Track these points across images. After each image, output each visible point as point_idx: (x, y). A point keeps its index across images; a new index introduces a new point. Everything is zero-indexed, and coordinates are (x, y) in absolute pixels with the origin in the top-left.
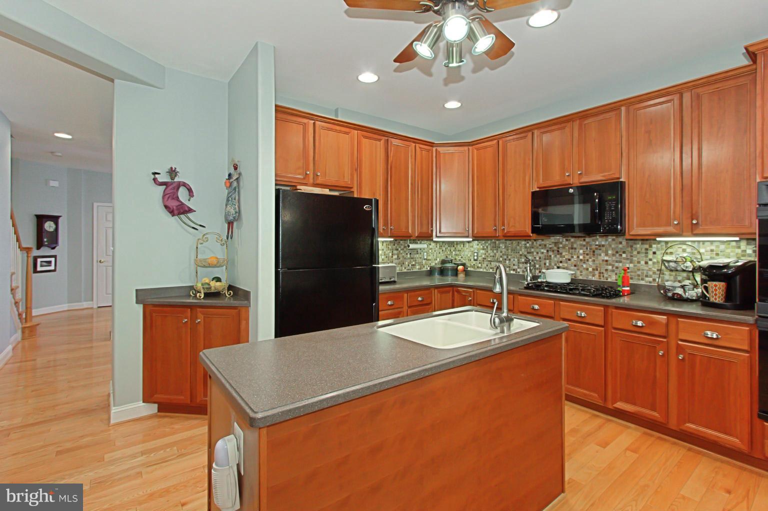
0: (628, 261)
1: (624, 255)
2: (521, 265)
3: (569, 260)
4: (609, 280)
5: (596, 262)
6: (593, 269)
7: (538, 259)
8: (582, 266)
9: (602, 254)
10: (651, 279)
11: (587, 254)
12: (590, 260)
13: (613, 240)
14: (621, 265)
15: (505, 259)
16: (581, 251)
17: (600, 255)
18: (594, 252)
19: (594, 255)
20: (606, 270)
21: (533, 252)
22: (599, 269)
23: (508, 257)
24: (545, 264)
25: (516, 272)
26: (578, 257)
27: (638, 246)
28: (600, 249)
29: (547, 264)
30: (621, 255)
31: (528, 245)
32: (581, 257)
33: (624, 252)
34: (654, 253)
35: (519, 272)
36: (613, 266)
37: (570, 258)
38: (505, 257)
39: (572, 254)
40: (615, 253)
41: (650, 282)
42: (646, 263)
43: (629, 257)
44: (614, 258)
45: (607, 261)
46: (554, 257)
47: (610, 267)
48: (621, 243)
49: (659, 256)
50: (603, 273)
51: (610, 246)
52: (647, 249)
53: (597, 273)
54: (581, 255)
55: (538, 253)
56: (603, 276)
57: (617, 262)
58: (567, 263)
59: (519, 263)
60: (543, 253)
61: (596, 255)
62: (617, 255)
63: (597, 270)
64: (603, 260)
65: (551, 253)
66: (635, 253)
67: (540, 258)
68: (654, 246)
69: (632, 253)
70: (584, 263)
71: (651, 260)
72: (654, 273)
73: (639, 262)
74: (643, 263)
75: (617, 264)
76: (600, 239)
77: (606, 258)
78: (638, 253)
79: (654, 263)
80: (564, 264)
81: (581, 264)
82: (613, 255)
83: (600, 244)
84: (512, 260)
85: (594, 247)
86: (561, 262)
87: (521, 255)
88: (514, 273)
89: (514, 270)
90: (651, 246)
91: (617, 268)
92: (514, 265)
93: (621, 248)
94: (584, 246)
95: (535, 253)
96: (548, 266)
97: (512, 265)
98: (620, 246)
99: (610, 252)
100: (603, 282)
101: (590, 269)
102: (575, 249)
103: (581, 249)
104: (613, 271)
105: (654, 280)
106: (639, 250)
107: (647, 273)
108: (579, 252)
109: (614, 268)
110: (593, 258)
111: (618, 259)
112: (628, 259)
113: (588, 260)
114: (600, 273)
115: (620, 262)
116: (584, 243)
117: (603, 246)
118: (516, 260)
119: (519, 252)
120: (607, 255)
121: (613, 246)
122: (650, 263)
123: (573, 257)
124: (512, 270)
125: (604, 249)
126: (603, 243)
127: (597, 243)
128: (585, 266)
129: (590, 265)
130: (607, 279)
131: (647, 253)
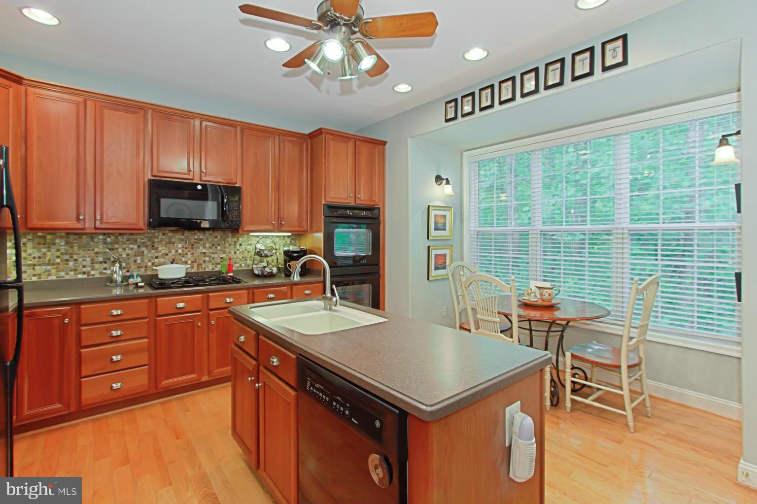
0: (222, 252)
1: (219, 248)
2: (97, 266)
3: (167, 255)
4: (207, 270)
5: (195, 255)
6: (192, 262)
7: (124, 256)
8: (181, 259)
9: (201, 247)
10: (238, 265)
11: (186, 248)
12: (189, 253)
13: (210, 234)
14: (216, 255)
15: (67, 260)
16: (180, 245)
17: (199, 248)
18: (193, 245)
19: (193, 248)
20: (204, 261)
21: (117, 249)
22: (197, 261)
23: (72, 257)
24: (135, 261)
25: (88, 275)
26: (177, 251)
27: (230, 239)
28: (199, 243)
29: (139, 261)
30: (216, 247)
31: (109, 240)
32: (180, 251)
33: (219, 245)
34: (241, 245)
35: (94, 275)
36: (210, 257)
37: (167, 252)
38: (67, 257)
39: (169, 248)
40: (211, 245)
41: (238, 268)
42: (235, 253)
43: (223, 249)
44: (211, 250)
45: (205, 253)
46: (147, 254)
47: (207, 259)
48: (216, 237)
49: (243, 247)
50: (201, 264)
51: (207, 239)
52: (235, 242)
53: (195, 265)
54: (180, 248)
55: (124, 249)
56: (201, 267)
57: (213, 253)
58: (163, 258)
59: (92, 263)
60: (132, 249)
61: (195, 249)
62: (214, 248)
63: (196, 262)
64: (201, 253)
65: (143, 249)
66: (227, 245)
67: (128, 255)
68: (240, 239)
69: (225, 245)
70: (183, 256)
71: (238, 250)
72: (240, 260)
73: (230, 253)
74: (233, 253)
75: (213, 256)
76: (198, 234)
77: (204, 251)
78: (230, 245)
79: (240, 253)
80: (160, 260)
81: (180, 258)
82: (210, 247)
83: (199, 238)
84: (80, 260)
85: (193, 241)
86: (157, 257)
87: (97, 253)
88: (85, 276)
89: (84, 273)
90: (238, 240)
91: (213, 258)
92: (84, 266)
93: (217, 242)
94: (183, 240)
95: (120, 250)
96: (139, 263)
97: (81, 266)
98: (216, 240)
99: (207, 245)
100: (202, 272)
101: (189, 262)
102: (174, 243)
103: (179, 243)
104: (210, 261)
105: (241, 265)
106: (230, 242)
107: (236, 260)
108: (177, 246)
109: (211, 259)
110: (192, 252)
111: (214, 251)
112: (222, 250)
113: (187, 254)
114: (198, 265)
115: (216, 253)
116: (183, 237)
117: (202, 240)
118: (88, 259)
119: (93, 250)
120: (205, 247)
121: (210, 240)
122: (238, 252)
123: (171, 252)
124: (80, 273)
125: (202, 242)
126: (201, 237)
127: (196, 237)
128: (183, 259)
129: (188, 258)
130: (205, 270)
131: (235, 245)
